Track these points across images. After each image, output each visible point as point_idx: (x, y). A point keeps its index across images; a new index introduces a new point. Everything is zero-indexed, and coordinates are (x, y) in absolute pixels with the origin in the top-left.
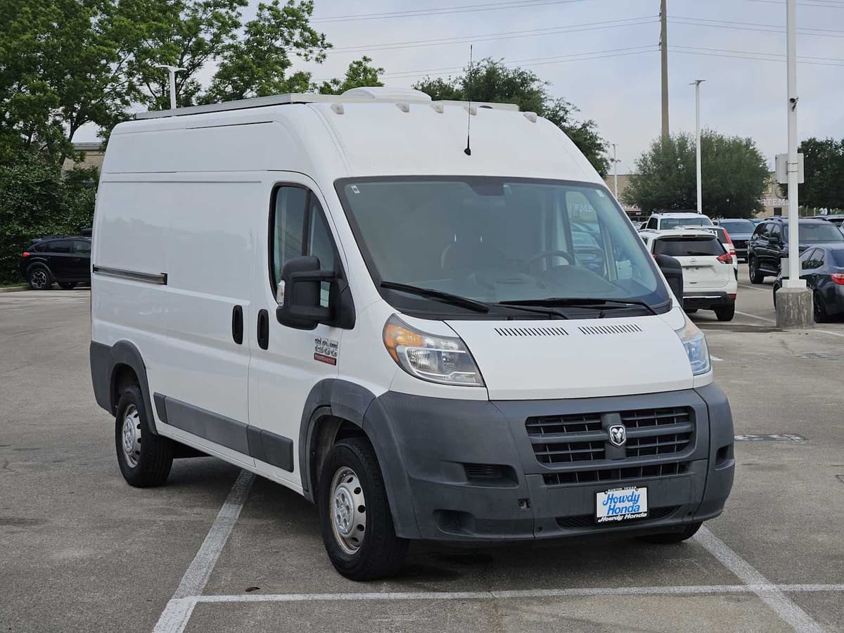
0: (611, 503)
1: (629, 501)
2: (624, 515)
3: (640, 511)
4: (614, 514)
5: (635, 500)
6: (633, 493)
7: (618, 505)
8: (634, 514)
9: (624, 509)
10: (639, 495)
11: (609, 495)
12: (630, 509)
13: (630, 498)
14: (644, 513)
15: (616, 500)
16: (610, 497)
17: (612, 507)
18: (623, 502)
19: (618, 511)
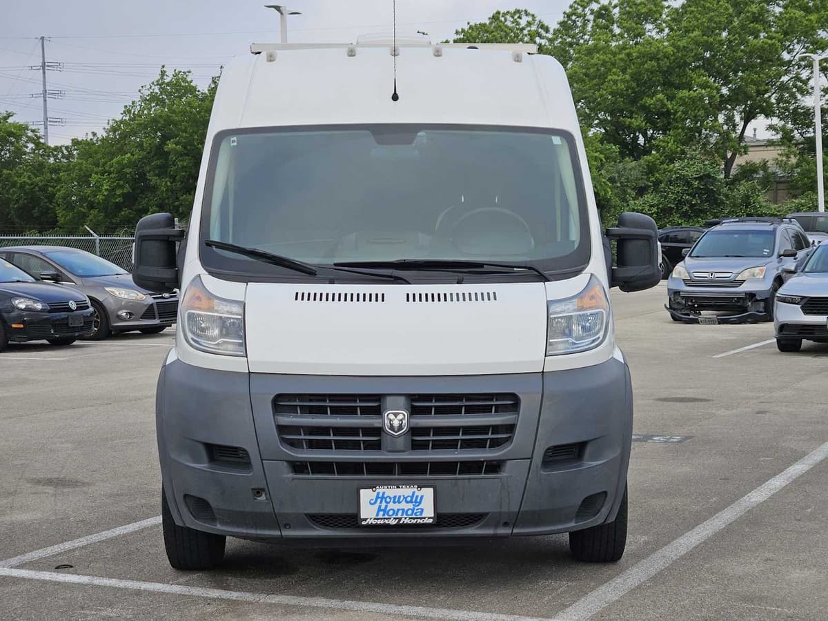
0: (381, 502)
1: (407, 502)
2: (400, 519)
3: (423, 516)
4: (386, 516)
5: (416, 502)
6: (414, 493)
7: (391, 506)
8: (414, 519)
9: (401, 512)
10: (422, 497)
11: (378, 493)
12: (410, 512)
13: (409, 499)
14: (429, 518)
15: (388, 500)
16: (380, 495)
17: (383, 508)
18: (399, 502)
19: (391, 513)
